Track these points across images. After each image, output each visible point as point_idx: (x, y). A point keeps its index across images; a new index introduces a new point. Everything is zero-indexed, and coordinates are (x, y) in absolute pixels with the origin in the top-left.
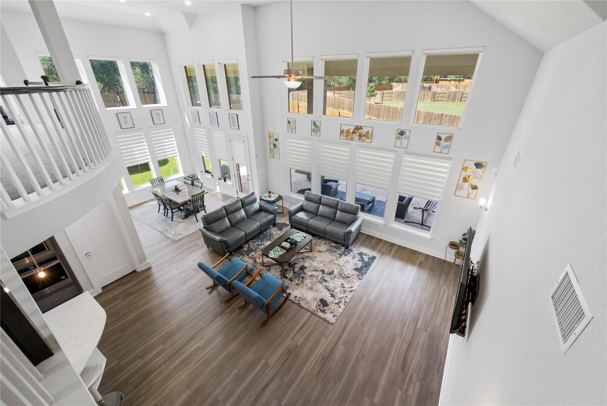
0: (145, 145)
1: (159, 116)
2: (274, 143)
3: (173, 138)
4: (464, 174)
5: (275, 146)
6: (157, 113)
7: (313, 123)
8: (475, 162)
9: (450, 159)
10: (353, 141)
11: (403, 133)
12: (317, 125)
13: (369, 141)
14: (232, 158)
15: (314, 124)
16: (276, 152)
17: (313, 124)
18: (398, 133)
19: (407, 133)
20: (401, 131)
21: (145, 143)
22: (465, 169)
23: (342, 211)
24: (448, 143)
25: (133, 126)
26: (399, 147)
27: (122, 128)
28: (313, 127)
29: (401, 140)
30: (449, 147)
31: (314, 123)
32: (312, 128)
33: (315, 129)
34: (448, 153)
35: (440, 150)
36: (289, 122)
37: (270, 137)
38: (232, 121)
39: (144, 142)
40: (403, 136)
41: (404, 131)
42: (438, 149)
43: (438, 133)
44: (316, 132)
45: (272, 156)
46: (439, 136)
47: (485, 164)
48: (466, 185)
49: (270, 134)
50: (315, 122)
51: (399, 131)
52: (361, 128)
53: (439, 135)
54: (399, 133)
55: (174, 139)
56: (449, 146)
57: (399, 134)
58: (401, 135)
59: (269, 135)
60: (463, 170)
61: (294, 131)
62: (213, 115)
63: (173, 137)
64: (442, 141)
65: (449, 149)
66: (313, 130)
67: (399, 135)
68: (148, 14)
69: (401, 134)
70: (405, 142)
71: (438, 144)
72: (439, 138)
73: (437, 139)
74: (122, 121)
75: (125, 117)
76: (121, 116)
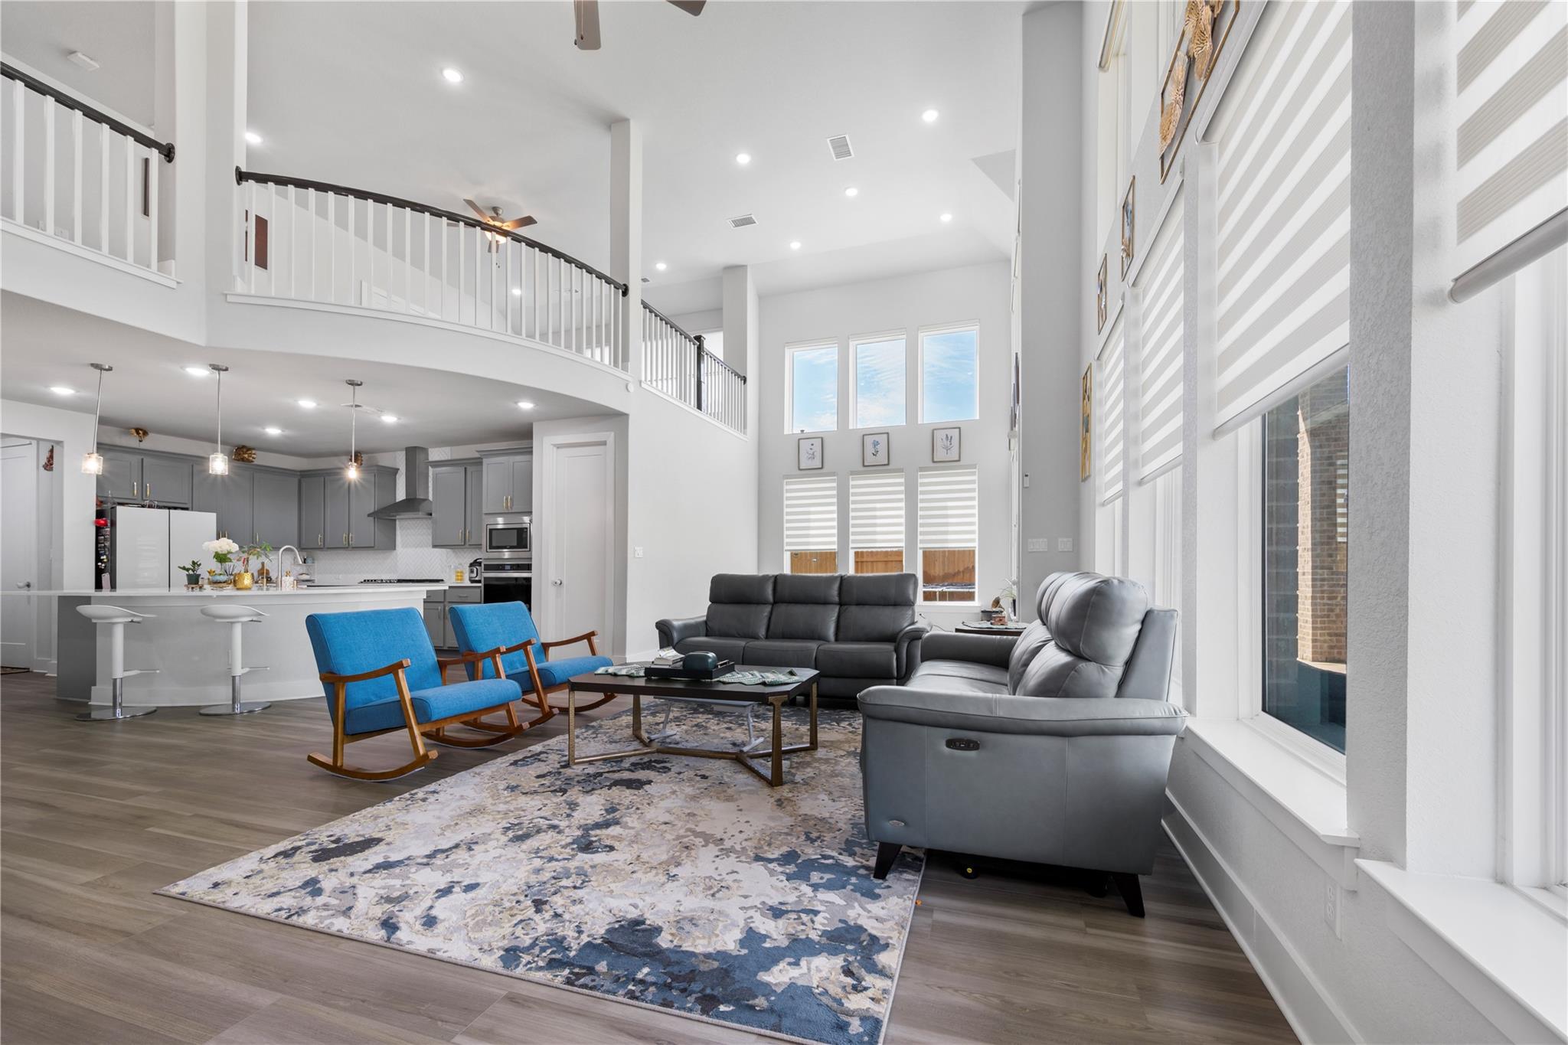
68: (946, 218)
74: (869, 449)
75: (876, 444)
76: (869, 440)
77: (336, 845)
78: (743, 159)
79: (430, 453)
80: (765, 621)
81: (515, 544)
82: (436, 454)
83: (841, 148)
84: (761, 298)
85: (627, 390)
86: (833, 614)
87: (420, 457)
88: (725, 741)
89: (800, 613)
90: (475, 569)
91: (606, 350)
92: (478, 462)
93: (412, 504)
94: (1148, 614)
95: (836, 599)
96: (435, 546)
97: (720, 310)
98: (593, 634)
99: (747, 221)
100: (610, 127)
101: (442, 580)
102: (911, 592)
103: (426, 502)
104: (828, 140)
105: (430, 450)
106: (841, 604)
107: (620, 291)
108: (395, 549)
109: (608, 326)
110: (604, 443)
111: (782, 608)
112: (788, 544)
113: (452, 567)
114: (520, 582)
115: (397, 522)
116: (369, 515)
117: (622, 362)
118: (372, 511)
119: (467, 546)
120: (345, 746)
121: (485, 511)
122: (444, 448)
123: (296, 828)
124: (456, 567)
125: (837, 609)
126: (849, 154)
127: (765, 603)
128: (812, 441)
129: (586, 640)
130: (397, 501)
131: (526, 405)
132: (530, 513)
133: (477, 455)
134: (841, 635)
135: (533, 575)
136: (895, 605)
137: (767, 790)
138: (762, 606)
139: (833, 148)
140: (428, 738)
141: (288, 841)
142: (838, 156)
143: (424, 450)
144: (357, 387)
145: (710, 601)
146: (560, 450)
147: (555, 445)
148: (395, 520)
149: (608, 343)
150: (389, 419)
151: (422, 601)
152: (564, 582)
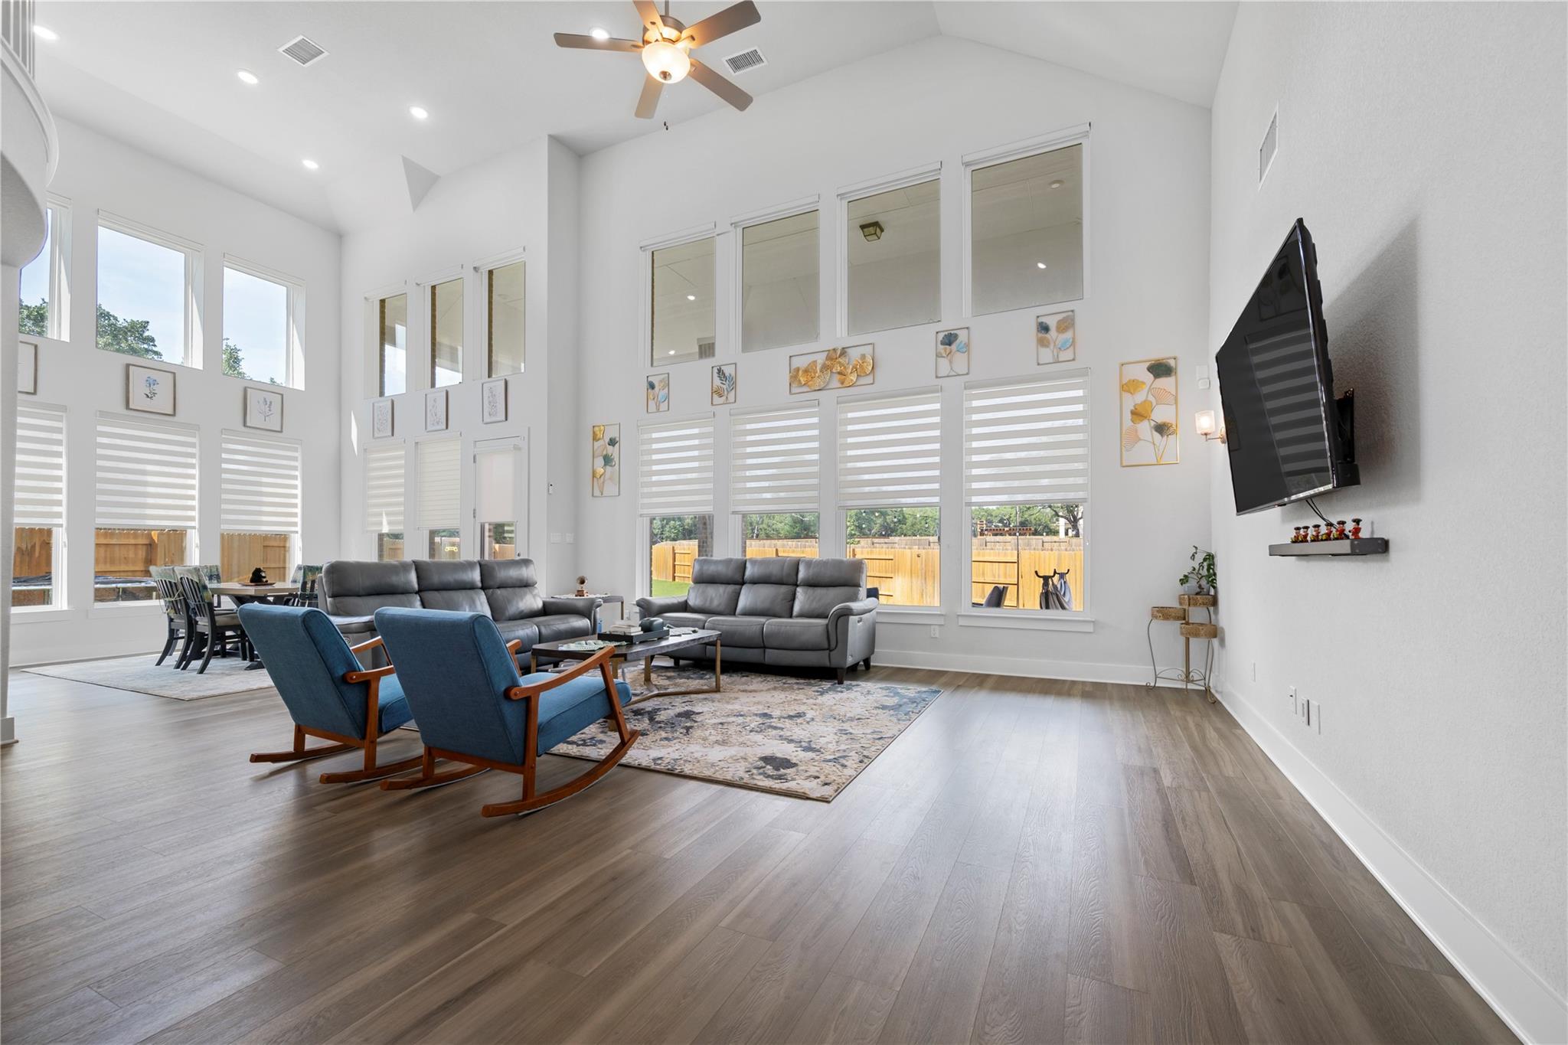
0: (192, 477)
1: (269, 407)
2: (605, 453)
3: (297, 479)
4: (1130, 402)
5: (607, 460)
6: (265, 399)
7: (715, 370)
8: (1148, 364)
9: (1084, 372)
10: (828, 391)
11: (952, 339)
12: (727, 374)
13: (869, 380)
14: (474, 510)
15: (719, 373)
16: (610, 479)
17: (716, 375)
18: (939, 343)
19: (962, 336)
20: (945, 335)
21: (196, 472)
22: (1129, 387)
23: (812, 584)
24: (1069, 335)
25: (170, 411)
26: (948, 376)
27: (131, 407)
28: (717, 382)
29: (949, 358)
30: (1073, 343)
31: (719, 370)
32: (714, 386)
33: (722, 385)
34: (1074, 360)
35: (1053, 355)
36: (652, 386)
37: (595, 438)
38: (490, 402)
39: (192, 466)
40: (954, 347)
41: (952, 332)
42: (1046, 354)
43: (1038, 317)
44: (726, 393)
45: (597, 493)
46: (1042, 323)
47: (1172, 363)
48: (1145, 428)
49: (596, 429)
50: (723, 368)
51: (941, 336)
52: (843, 352)
53: (1041, 320)
54: (941, 341)
55: (298, 482)
56: (1071, 340)
57: (943, 343)
58: (947, 344)
59: (594, 432)
60: (1123, 393)
61: (663, 407)
62: (435, 401)
63: (297, 476)
64: (1053, 333)
65: (1074, 349)
66: (718, 392)
67: (943, 347)
69: (947, 341)
70: (960, 362)
71: (1042, 343)
72: (1044, 328)
73: (1038, 331)
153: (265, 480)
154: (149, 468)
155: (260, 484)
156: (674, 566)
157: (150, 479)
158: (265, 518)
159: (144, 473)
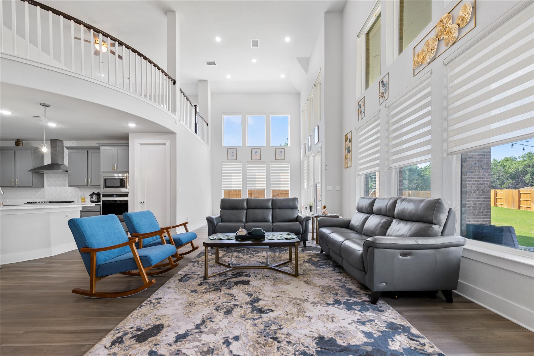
0: (265, 175)
1: (281, 153)
2: (348, 146)
5: (348, 150)
6: (280, 151)
12: (385, 83)
15: (382, 84)
16: (349, 159)
25: (260, 159)
27: (252, 159)
28: (381, 90)
32: (380, 93)
33: (383, 91)
36: (360, 106)
37: (346, 141)
38: (316, 136)
39: (265, 172)
44: (384, 94)
45: (346, 166)
49: (346, 136)
50: (383, 80)
55: (289, 174)
59: (345, 138)
61: (363, 116)
62: (309, 140)
63: (289, 172)
66: (382, 96)
68: (283, 76)
74: (253, 154)
75: (256, 152)
76: (253, 151)
77: (141, 332)
78: (218, 39)
79: (64, 143)
80: (245, 216)
81: (119, 186)
82: (67, 143)
83: (255, 44)
84: (212, 94)
85: (176, 123)
86: (270, 213)
87: (59, 144)
88: (255, 262)
89: (259, 213)
90: (94, 197)
91: (165, 106)
92: (98, 149)
93: (54, 166)
94: (450, 209)
95: (271, 207)
96: (70, 186)
97: (197, 96)
98: (187, 223)
99: (213, 64)
100: (166, 13)
101: (73, 202)
102: (297, 204)
103: (63, 165)
104: (251, 40)
105: (64, 141)
106: (272, 209)
107: (173, 82)
108: (43, 187)
109: (166, 96)
110: (165, 144)
111: (251, 211)
112: (223, 187)
113: (79, 196)
114: (121, 202)
115: (45, 175)
116: (29, 171)
117: (174, 111)
118: (31, 169)
119: (89, 186)
120: (96, 282)
121: (101, 171)
122: (73, 141)
123: (109, 327)
124: (81, 196)
125: (271, 210)
126: (257, 46)
127: (244, 209)
128: (233, 150)
129: (183, 226)
130: (44, 165)
131: (132, 125)
132: (128, 172)
133: (97, 145)
134: (274, 220)
135: (130, 199)
136: (292, 208)
137: (295, 279)
138: (242, 211)
139: (252, 43)
140: (123, 274)
141: (111, 334)
142: (253, 46)
143: (61, 141)
144: (46, 107)
145: (221, 208)
146: (141, 146)
147: (140, 144)
148: (43, 173)
149: (166, 103)
150: (52, 125)
151: (80, 211)
152: (145, 202)
153: (281, 174)
154: (257, 174)
155: (280, 176)
156: (519, 201)
157: (257, 177)
158: (281, 185)
159: (255, 175)
